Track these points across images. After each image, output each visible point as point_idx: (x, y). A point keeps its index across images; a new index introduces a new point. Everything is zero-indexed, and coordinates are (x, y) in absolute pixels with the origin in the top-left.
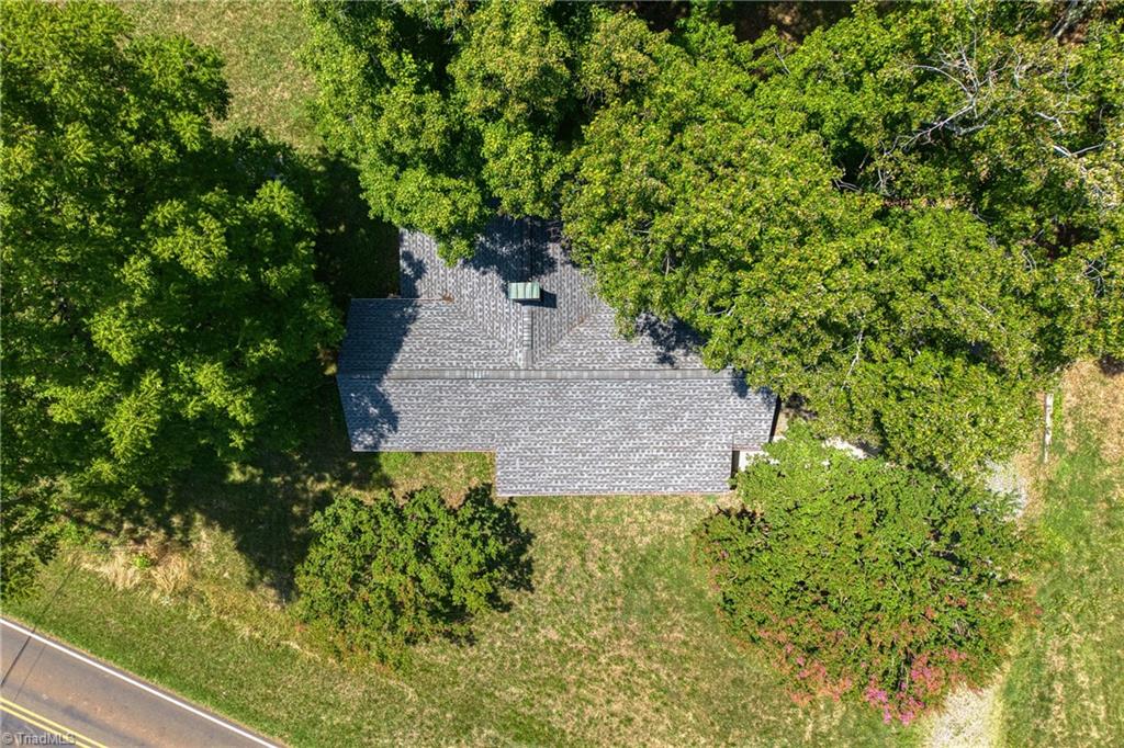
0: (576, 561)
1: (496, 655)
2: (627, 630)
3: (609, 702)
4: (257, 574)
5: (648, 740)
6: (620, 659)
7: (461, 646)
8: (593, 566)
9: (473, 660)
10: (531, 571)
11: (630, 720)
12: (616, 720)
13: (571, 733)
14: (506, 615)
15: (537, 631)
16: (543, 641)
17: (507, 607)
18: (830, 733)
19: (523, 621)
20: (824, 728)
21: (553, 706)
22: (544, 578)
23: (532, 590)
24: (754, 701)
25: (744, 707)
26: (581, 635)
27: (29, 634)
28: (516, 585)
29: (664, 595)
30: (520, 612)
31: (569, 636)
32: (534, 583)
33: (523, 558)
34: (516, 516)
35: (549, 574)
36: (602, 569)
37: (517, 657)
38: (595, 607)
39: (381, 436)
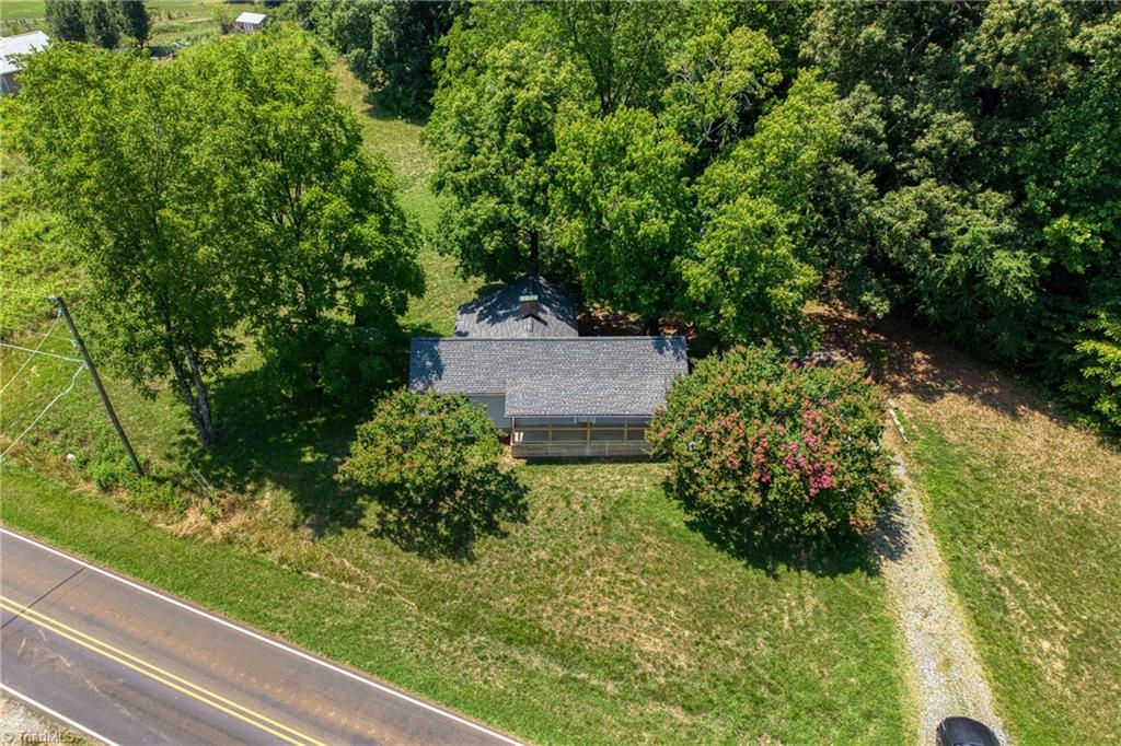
0: (562, 504)
1: (494, 572)
2: (607, 549)
3: (595, 605)
4: (302, 517)
5: (635, 635)
6: (603, 573)
7: (462, 565)
8: (576, 507)
9: (472, 576)
10: (527, 509)
11: (616, 620)
12: (603, 620)
13: (560, 633)
14: (504, 541)
15: (530, 552)
16: (535, 560)
17: (505, 535)
18: (807, 625)
19: (518, 545)
20: (801, 622)
21: (543, 610)
22: (537, 514)
23: (526, 522)
24: (730, 602)
25: (722, 607)
26: (568, 553)
27: (85, 564)
28: (513, 519)
29: (637, 526)
30: (515, 538)
31: (558, 556)
32: (528, 518)
33: (520, 502)
34: (516, 479)
35: (541, 512)
36: (584, 508)
37: (512, 572)
38: (579, 533)
39: (430, 383)
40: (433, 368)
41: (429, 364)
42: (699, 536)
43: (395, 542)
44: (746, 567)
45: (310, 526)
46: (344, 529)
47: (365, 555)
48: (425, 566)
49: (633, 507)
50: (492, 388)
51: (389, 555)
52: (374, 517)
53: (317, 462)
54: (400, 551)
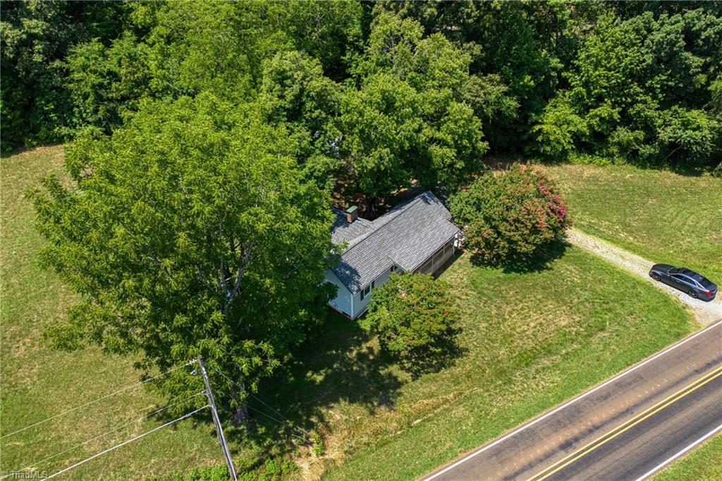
1: (480, 347)
3: (528, 325)
4: (369, 405)
6: (511, 312)
7: (466, 356)
9: (477, 356)
11: (541, 324)
13: (536, 345)
14: (464, 333)
15: (479, 328)
16: (485, 329)
17: (461, 330)
19: (471, 329)
21: (519, 344)
26: (491, 317)
30: (465, 327)
31: (489, 320)
39: (358, 282)
40: (352, 273)
41: (348, 272)
42: (513, 274)
43: (427, 373)
44: (540, 273)
45: (380, 405)
46: (398, 391)
47: (425, 390)
48: (456, 371)
49: (479, 281)
50: (386, 265)
51: (434, 380)
52: (400, 372)
53: (326, 376)
54: (436, 374)
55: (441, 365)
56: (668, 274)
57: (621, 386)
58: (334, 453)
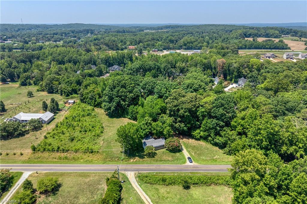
0: (159, 153)
5: (168, 159)
6: (164, 156)
13: (164, 160)
14: (157, 156)
20: (178, 156)
24: (173, 156)
31: (161, 156)
33: (156, 153)
40: (146, 144)
44: (174, 153)
46: (144, 158)
47: (147, 159)
49: (164, 152)
55: (151, 158)
56: (189, 158)
57: (167, 166)
58: (135, 161)
